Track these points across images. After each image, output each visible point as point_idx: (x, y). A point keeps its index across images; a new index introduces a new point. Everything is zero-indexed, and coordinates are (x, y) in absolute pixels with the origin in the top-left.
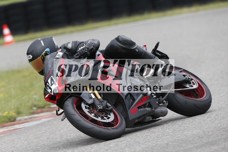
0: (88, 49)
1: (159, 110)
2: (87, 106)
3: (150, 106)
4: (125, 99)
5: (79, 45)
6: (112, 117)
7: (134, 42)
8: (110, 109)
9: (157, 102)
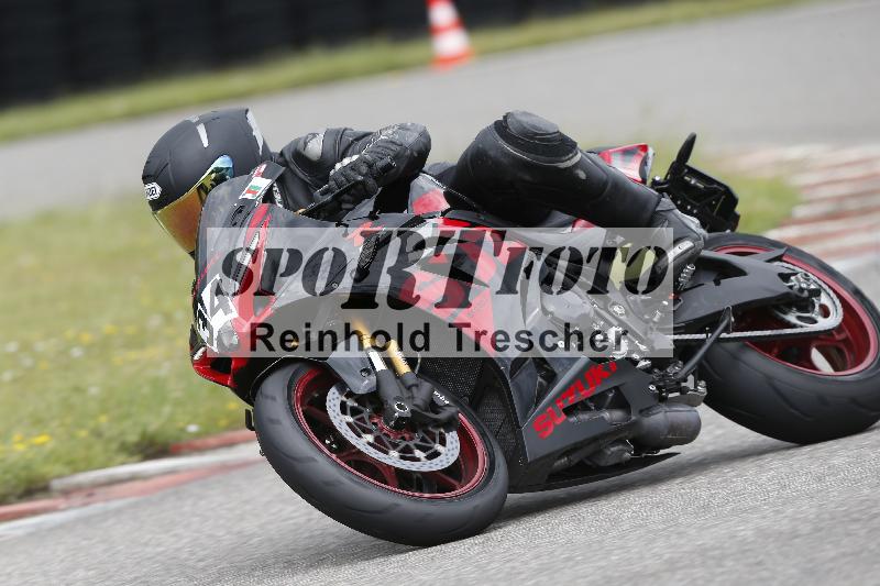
0: (370, 166)
1: (660, 418)
2: (351, 403)
3: (621, 403)
4: (512, 374)
5: (349, 146)
6: (450, 451)
7: (572, 141)
8: (443, 416)
9: (652, 388)
